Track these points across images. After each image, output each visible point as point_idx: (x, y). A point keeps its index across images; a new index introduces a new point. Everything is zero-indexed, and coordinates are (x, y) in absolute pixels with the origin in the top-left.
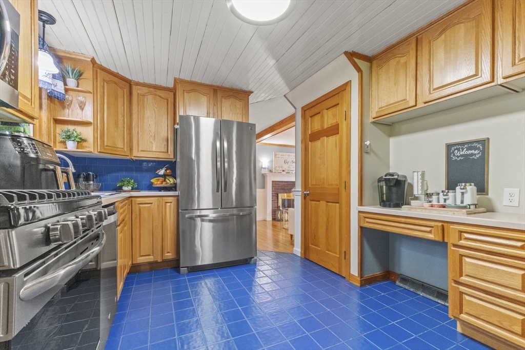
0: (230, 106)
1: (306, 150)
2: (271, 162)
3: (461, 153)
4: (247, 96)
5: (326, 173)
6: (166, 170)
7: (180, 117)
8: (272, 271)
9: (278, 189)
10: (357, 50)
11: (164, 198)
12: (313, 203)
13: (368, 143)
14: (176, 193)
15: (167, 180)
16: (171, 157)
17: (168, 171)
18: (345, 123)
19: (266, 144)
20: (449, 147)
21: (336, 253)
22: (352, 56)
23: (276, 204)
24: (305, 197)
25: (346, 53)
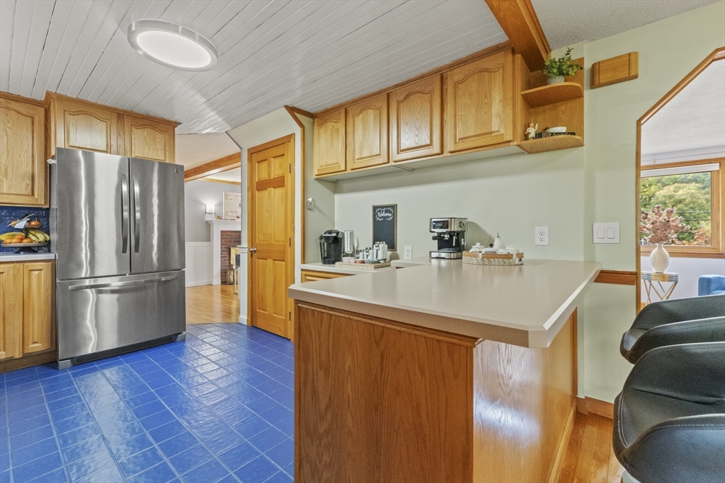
0: (145, 138)
1: (252, 199)
2: (220, 205)
3: (382, 215)
4: (172, 127)
5: (272, 228)
6: (29, 222)
7: (59, 150)
8: (221, 354)
9: (231, 241)
10: (297, 105)
11: (27, 264)
12: (261, 261)
13: (310, 200)
14: (51, 256)
15: (30, 236)
16: (39, 203)
17: (33, 223)
18: (289, 176)
19: (212, 180)
20: (375, 208)
21: (282, 315)
22: (292, 110)
23: (228, 262)
24: (252, 254)
25: (286, 107)
